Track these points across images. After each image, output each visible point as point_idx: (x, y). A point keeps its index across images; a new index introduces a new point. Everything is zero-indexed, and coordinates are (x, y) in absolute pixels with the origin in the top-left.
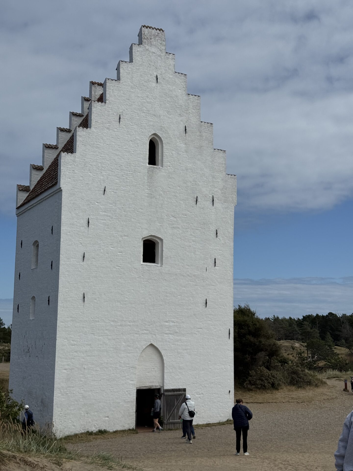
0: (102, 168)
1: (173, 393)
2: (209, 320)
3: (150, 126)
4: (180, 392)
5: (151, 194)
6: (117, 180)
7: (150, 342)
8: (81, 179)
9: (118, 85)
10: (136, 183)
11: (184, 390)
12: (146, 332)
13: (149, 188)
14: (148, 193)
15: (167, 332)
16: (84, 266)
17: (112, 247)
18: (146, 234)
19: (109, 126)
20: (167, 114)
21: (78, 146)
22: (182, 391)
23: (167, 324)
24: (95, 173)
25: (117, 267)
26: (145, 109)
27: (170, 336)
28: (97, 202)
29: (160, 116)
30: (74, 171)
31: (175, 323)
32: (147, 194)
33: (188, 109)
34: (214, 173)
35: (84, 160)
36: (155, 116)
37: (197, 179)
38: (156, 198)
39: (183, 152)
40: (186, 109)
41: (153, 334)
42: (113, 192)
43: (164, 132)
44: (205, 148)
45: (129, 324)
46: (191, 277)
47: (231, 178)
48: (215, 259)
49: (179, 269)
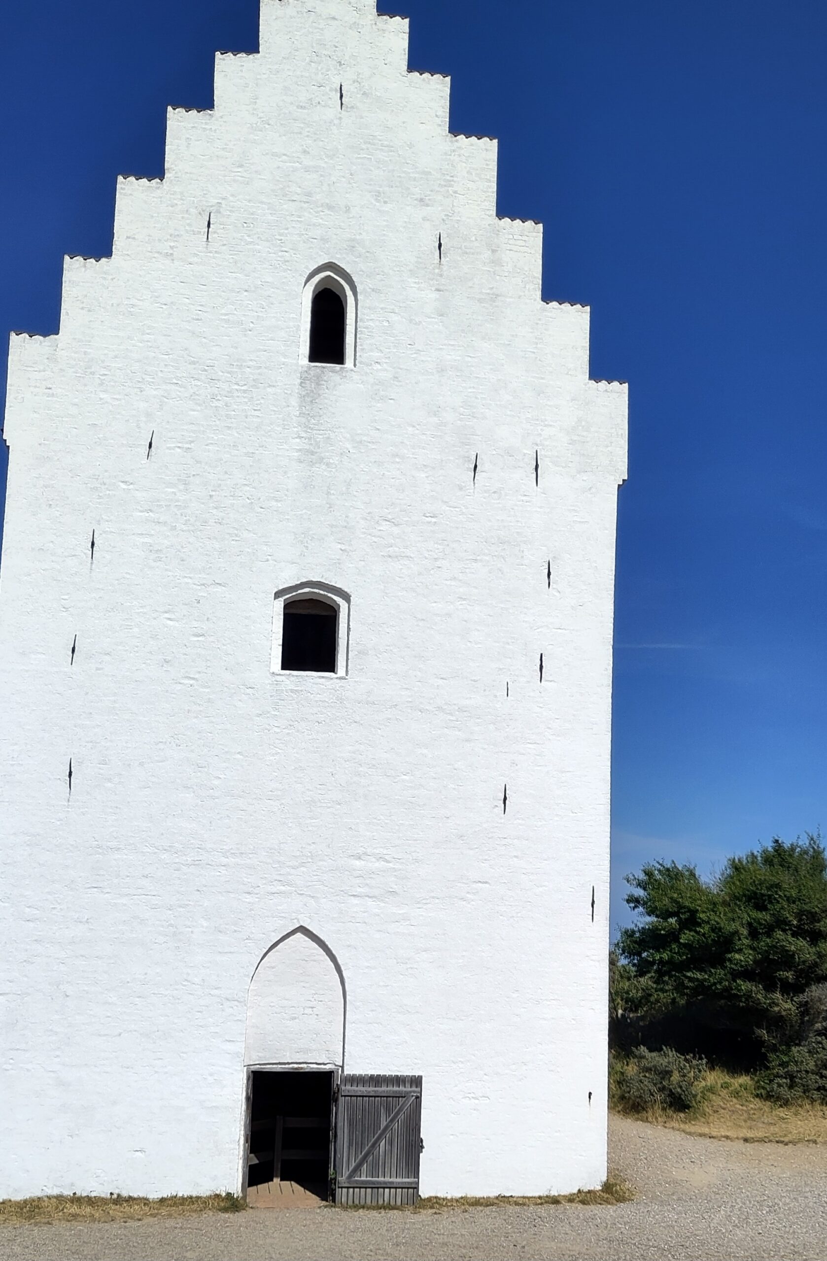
0: (144, 376)
1: (371, 1089)
2: (516, 857)
3: (312, 242)
4: (402, 1088)
5: (313, 453)
6: (192, 413)
7: (295, 921)
8: (73, 411)
9: (206, 124)
10: (259, 420)
11: (417, 1081)
12: (283, 888)
13: (303, 435)
14: (300, 450)
15: (359, 890)
16: (74, 677)
17: (169, 619)
18: (292, 577)
19: (172, 247)
20: (373, 201)
21: (67, 314)
22: (408, 1085)
23: (357, 863)
24: (119, 393)
25: (186, 681)
26: (299, 190)
27: (370, 902)
28: (125, 482)
29: (348, 209)
30: (50, 389)
31: (388, 862)
32: (296, 454)
33: (450, 181)
34: (542, 378)
35: (85, 353)
36: (330, 207)
37: (476, 398)
38: (328, 464)
39: (429, 318)
40: (445, 180)
41: (310, 896)
42: (179, 450)
43: (360, 256)
44: (511, 300)
45: (224, 860)
46: (451, 714)
47: (606, 391)
48: (541, 656)
49: (407, 689)
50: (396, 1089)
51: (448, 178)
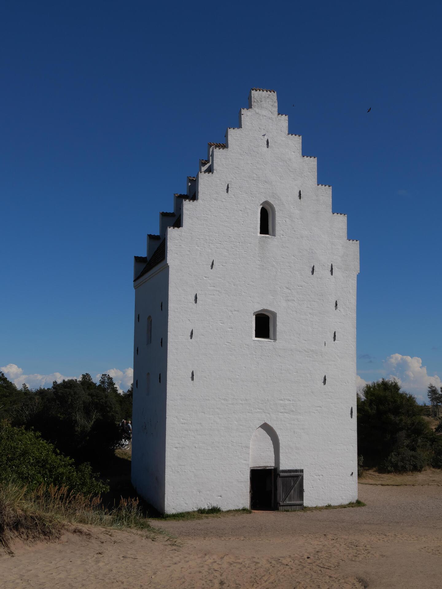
0: (210, 241)
1: (289, 474)
2: (329, 398)
3: (261, 194)
4: (297, 473)
5: (263, 266)
6: (225, 253)
7: (263, 421)
8: (188, 253)
9: (226, 153)
10: (246, 255)
11: (302, 471)
12: (259, 410)
13: (260, 260)
15: (282, 410)
16: (193, 343)
17: (221, 323)
18: (258, 308)
19: (217, 196)
20: (279, 179)
21: (185, 220)
22: (299, 472)
23: (281, 402)
24: (202, 247)
25: (227, 344)
26: (256, 176)
27: (286, 414)
28: (205, 277)
29: (272, 182)
30: (181, 246)
31: (290, 401)
32: (258, 266)
33: (302, 172)
34: (333, 239)
35: (191, 233)
36: (266, 182)
37: (313, 247)
38: (268, 270)
39: (298, 219)
40: (301, 172)
41: (268, 413)
42: (222, 266)
43: (276, 199)
44: (323, 213)
45: (241, 402)
46: (308, 352)
47: (352, 243)
48: (335, 332)
49: (295, 344)
50: (296, 474)
51: (302, 171)
